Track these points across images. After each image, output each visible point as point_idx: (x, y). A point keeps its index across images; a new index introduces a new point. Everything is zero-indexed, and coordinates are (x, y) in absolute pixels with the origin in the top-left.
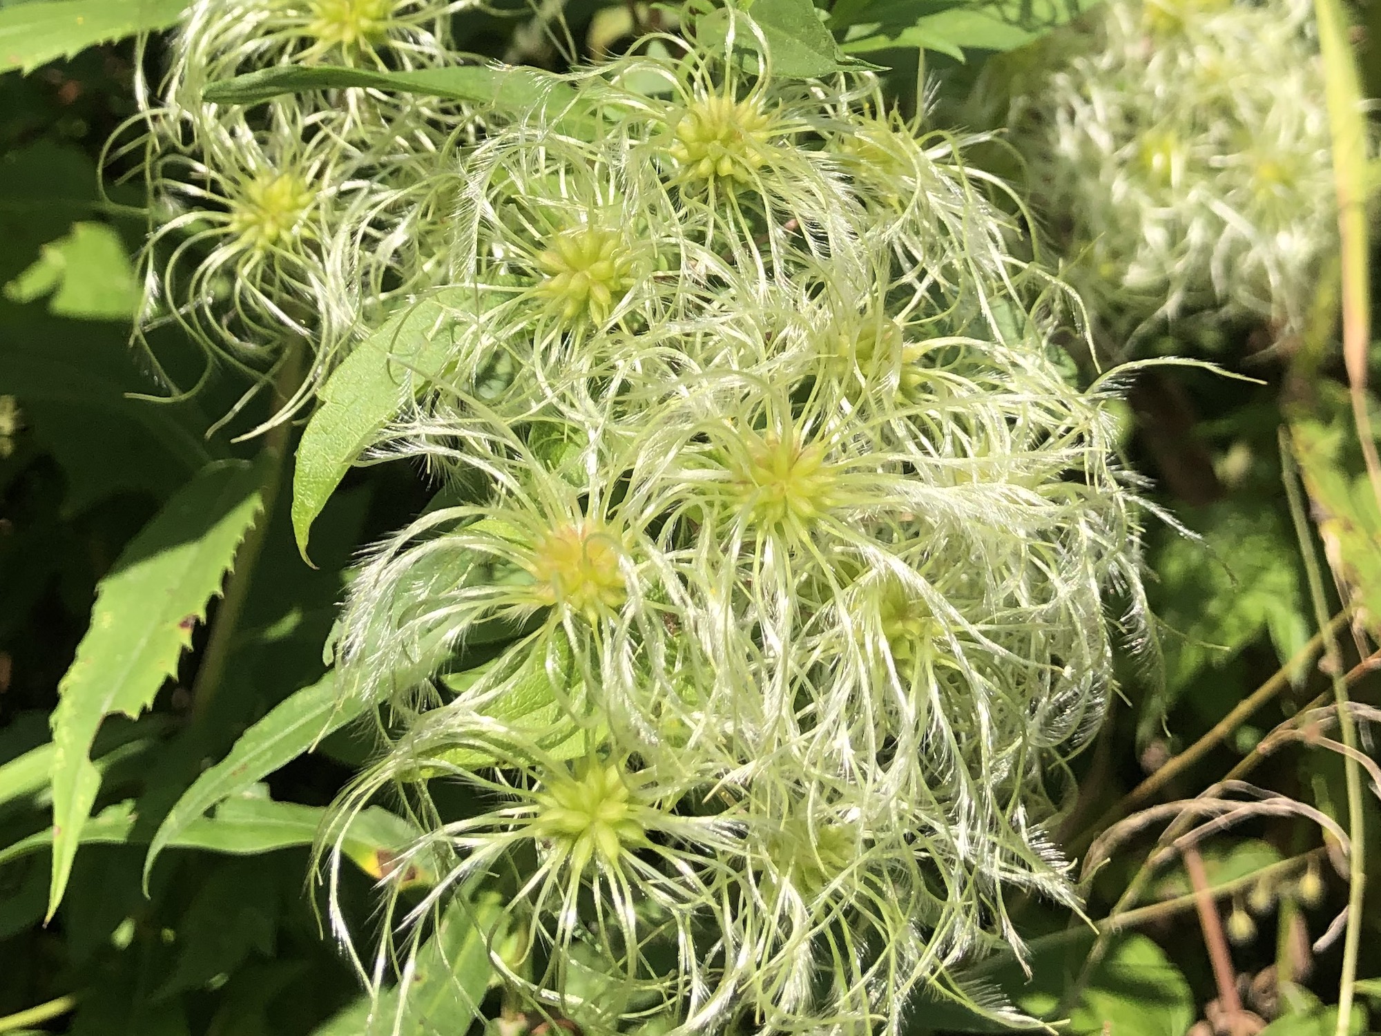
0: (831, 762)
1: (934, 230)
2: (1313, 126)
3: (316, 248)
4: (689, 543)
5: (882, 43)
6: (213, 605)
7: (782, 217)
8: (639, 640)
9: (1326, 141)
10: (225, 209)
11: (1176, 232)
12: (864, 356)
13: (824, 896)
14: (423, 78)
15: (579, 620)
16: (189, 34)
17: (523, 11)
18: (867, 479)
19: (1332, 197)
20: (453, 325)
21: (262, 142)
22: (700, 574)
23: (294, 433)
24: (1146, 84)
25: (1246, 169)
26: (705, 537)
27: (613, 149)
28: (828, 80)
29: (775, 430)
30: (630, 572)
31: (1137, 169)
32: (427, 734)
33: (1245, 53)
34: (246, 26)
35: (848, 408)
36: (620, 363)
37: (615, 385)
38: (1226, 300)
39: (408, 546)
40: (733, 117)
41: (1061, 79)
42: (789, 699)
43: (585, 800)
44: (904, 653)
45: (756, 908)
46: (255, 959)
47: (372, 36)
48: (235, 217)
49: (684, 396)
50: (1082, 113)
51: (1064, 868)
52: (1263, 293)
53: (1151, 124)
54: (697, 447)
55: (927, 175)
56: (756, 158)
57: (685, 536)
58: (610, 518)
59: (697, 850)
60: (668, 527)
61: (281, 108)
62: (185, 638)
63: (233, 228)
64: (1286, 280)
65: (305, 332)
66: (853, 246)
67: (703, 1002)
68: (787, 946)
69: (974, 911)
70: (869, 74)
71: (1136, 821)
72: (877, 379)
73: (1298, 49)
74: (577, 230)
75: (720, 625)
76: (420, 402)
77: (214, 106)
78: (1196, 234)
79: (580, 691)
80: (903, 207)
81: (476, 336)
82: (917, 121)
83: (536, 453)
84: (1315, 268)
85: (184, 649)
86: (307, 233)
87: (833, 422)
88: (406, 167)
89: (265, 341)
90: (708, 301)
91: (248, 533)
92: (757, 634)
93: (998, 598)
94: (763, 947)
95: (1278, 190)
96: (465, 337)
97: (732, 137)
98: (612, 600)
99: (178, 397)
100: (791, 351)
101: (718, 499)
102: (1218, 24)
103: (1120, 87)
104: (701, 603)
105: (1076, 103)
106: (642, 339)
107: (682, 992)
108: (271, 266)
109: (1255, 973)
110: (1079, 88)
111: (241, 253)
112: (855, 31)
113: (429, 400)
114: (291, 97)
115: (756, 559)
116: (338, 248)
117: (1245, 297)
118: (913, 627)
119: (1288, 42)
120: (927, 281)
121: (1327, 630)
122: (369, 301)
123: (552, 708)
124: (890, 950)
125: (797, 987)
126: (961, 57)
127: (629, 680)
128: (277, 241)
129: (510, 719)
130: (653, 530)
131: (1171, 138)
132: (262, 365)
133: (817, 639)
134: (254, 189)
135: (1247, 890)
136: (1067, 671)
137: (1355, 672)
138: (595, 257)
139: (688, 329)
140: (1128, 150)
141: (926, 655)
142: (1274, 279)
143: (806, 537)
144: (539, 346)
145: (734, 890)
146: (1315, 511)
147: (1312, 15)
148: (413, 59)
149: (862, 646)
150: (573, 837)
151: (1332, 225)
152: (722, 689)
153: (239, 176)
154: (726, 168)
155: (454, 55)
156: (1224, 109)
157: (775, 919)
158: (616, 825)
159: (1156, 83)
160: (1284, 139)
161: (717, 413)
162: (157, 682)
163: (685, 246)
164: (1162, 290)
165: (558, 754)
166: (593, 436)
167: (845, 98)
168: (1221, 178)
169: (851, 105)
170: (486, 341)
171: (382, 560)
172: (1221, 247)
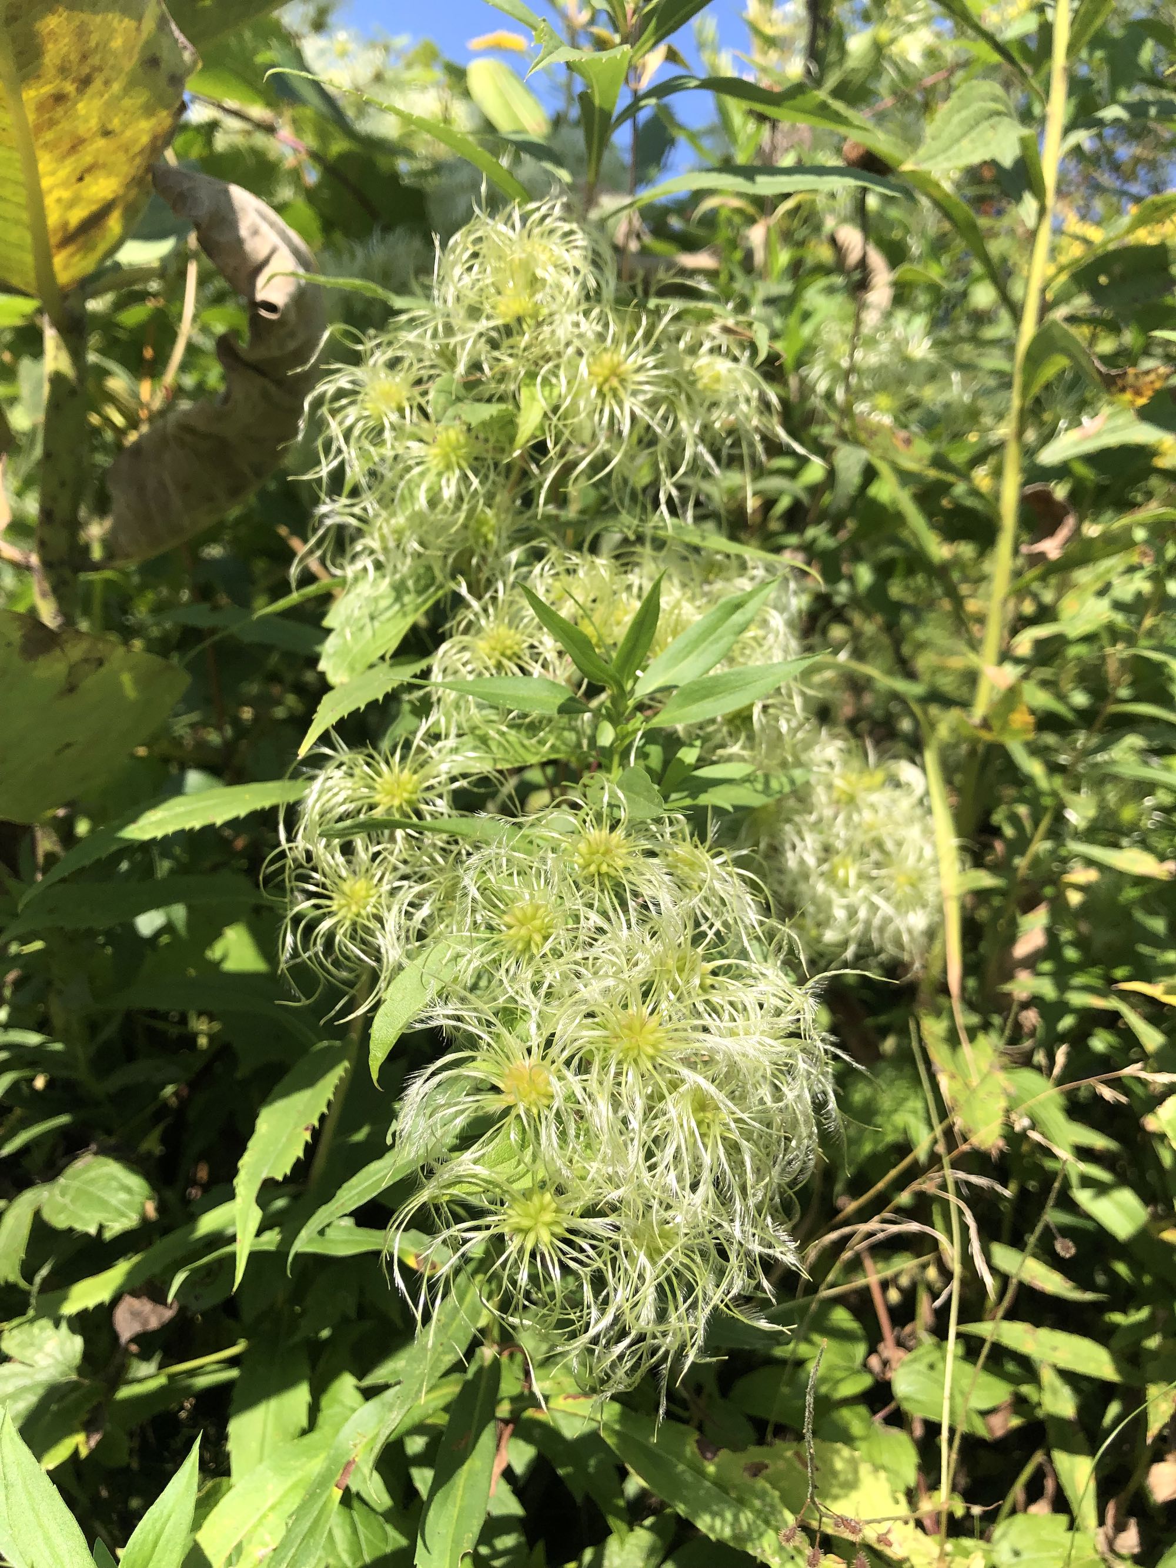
0: (665, 1189)
1: (718, 902)
2: (928, 853)
3: (380, 920)
4: (587, 1071)
5: (688, 802)
6: (322, 1118)
7: (636, 894)
8: (561, 1123)
9: (935, 862)
10: (330, 898)
11: (852, 913)
12: (680, 970)
13: (662, 1262)
14: (437, 824)
15: (528, 1111)
16: (310, 802)
17: (491, 790)
18: (682, 1034)
19: (939, 893)
20: (458, 956)
21: (349, 862)
22: (593, 1086)
23: (368, 1020)
24: (835, 830)
25: (891, 878)
26: (595, 1068)
27: (543, 860)
28: (658, 821)
29: (632, 1010)
30: (557, 1087)
31: (830, 877)
32: (446, 1176)
33: (889, 814)
34: (340, 798)
35: (672, 997)
36: (548, 974)
37: (546, 986)
38: (881, 950)
39: (433, 1074)
40: (608, 841)
41: (788, 828)
42: (642, 1155)
43: (532, 1211)
44: (704, 1129)
45: (626, 1270)
46: (345, 1320)
47: (409, 802)
48: (336, 902)
49: (584, 993)
50: (799, 845)
51: (793, 1245)
52: (900, 945)
53: (838, 853)
54: (590, 1020)
55: (713, 870)
56: (620, 863)
57: (584, 1067)
58: (543, 1058)
59: (593, 1237)
60: (575, 1062)
61: (359, 842)
62: (307, 1136)
63: (334, 908)
64: (913, 939)
65: (374, 964)
66: (674, 911)
67: (597, 1321)
68: (643, 1289)
69: (744, 1268)
70: (680, 817)
71: (834, 1236)
72: (688, 982)
73: (919, 812)
74: (524, 903)
75: (604, 1113)
76: (440, 996)
77: (324, 840)
78: (863, 914)
79: (529, 1151)
80: (700, 888)
81: (470, 962)
82: (708, 844)
83: (504, 1024)
84: (932, 934)
85: (307, 1143)
86: (375, 911)
87: (664, 1005)
88: (429, 874)
89: (351, 970)
90: (596, 940)
91: (341, 1079)
92: (625, 1121)
93: (755, 1100)
94: (629, 1291)
95: (908, 889)
96: (463, 962)
97: (607, 852)
98: (546, 1102)
99: (304, 1002)
100: (641, 966)
101: (602, 1046)
102: (875, 798)
103: (821, 832)
104: (594, 1102)
105: (797, 840)
106: (561, 960)
107: (585, 1318)
108: (355, 930)
109: (903, 1326)
110: (799, 833)
111: (338, 922)
112: (674, 796)
113: (444, 996)
114: (364, 835)
115: (623, 1079)
116: (392, 919)
117: (891, 950)
118: (709, 1115)
119: (913, 807)
120: (714, 929)
121: (939, 1130)
122: (409, 947)
123: (514, 1161)
124: (698, 1291)
125: (648, 1311)
126: (731, 809)
127: (555, 1145)
128: (358, 915)
129: (491, 1167)
130: (568, 1063)
131: (849, 860)
132: (351, 984)
133: (657, 1121)
134: (346, 887)
135: (897, 1276)
136: (794, 1143)
137: (955, 1153)
138: (534, 917)
139: (586, 955)
140: (825, 867)
141: (716, 1130)
142: (905, 938)
143: (650, 1067)
144: (504, 966)
145: (614, 1260)
146: (934, 1068)
147: (927, 793)
148: (432, 815)
149: (682, 1126)
150: (525, 1232)
151: (940, 910)
152: (606, 1149)
153: (337, 880)
154: (604, 868)
155: (454, 813)
156: (879, 845)
157: (636, 1275)
158: (549, 1225)
159: (839, 828)
160: (911, 861)
161: (601, 1000)
162: (292, 1161)
163: (583, 911)
164: (845, 944)
165: (518, 1186)
166: (534, 1014)
167: (668, 830)
168: (878, 883)
169: (672, 834)
170: (476, 963)
171: (420, 1082)
172: (876, 922)
